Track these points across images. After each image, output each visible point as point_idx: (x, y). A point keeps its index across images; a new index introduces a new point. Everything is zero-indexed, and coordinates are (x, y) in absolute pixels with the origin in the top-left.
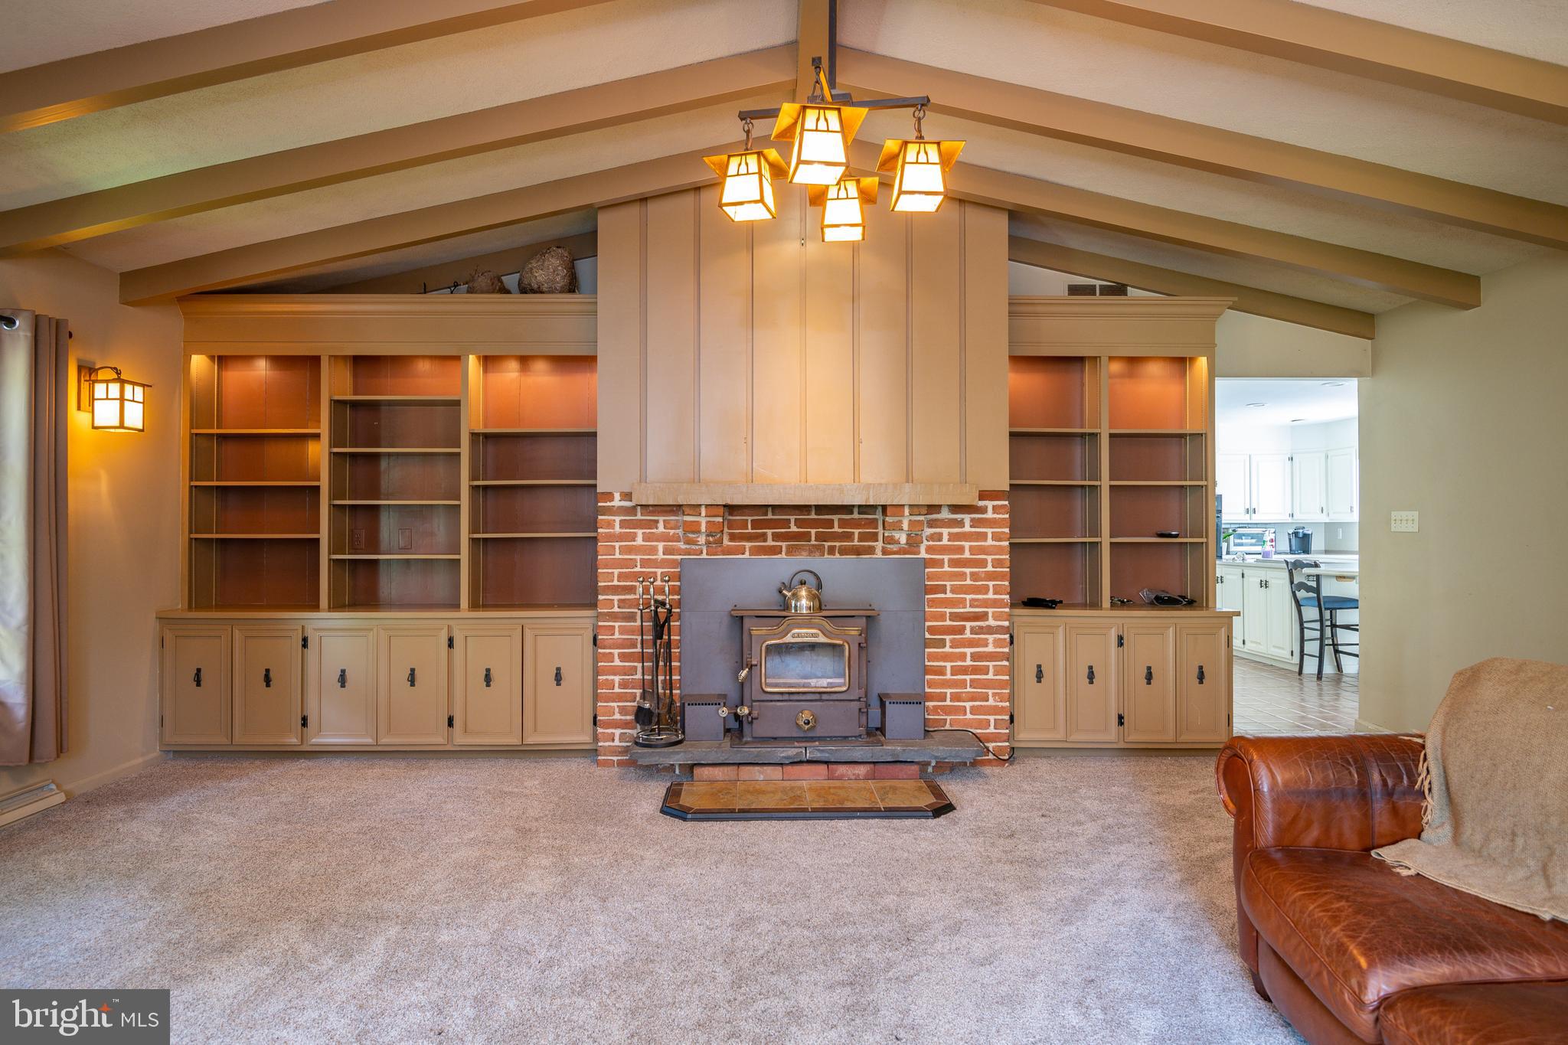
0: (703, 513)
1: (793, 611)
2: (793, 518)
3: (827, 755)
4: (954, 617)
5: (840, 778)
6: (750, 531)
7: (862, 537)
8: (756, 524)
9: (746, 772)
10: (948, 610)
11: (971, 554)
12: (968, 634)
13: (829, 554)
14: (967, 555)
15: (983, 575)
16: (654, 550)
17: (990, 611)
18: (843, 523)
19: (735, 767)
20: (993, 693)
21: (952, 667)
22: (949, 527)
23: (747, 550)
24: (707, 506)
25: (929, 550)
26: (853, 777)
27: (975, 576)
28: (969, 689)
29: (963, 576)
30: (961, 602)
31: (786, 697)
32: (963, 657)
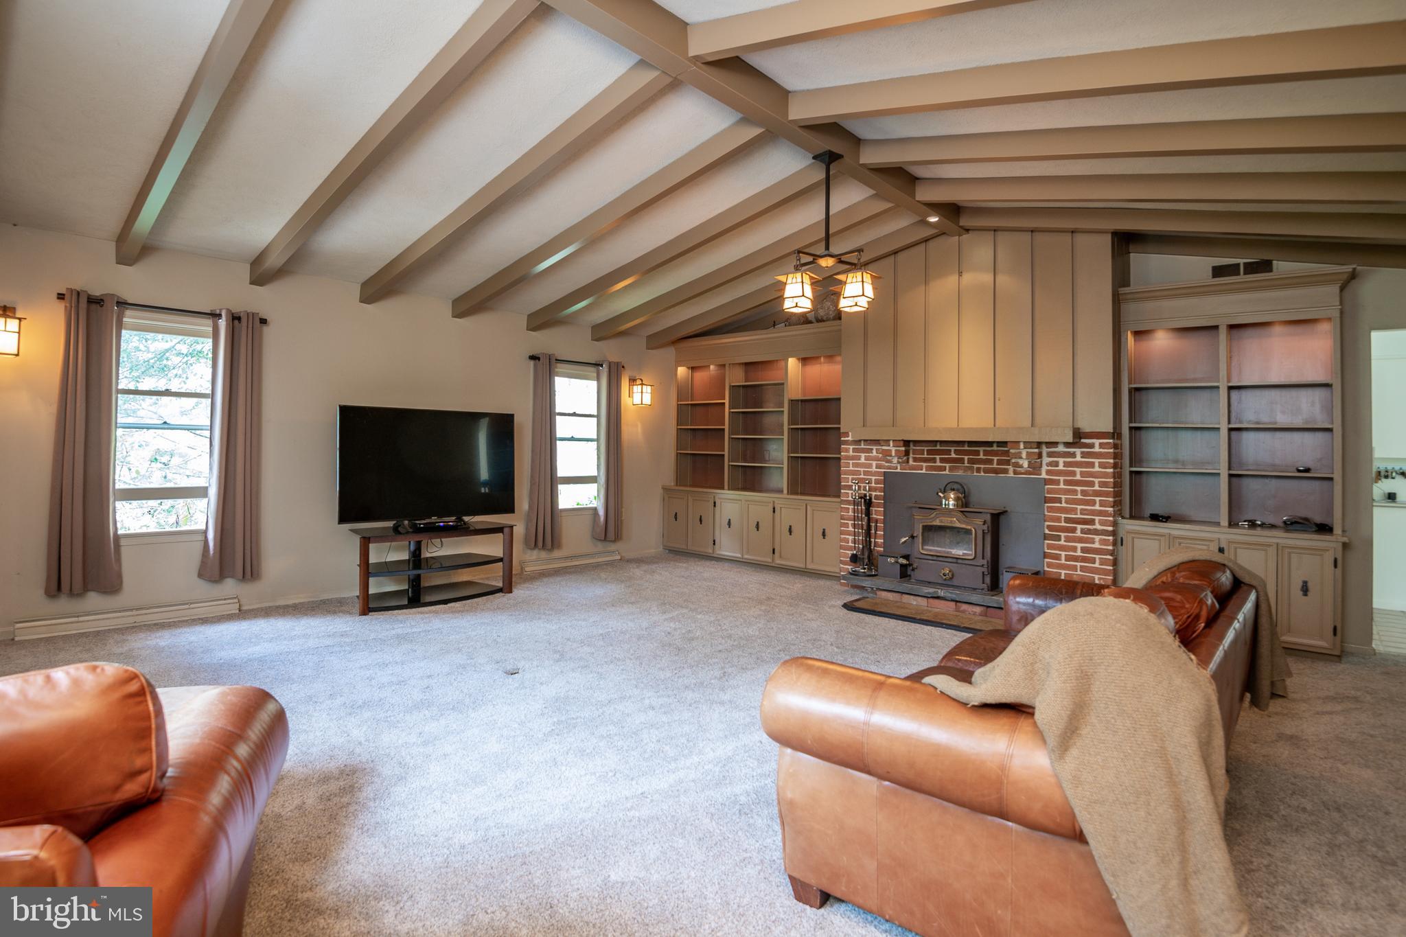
0: (891, 445)
1: (944, 506)
2: (953, 449)
3: (954, 596)
4: (1067, 520)
5: (964, 612)
6: (926, 456)
7: (999, 463)
8: (929, 452)
9: (906, 598)
10: (1063, 516)
11: (1082, 477)
12: (1078, 533)
13: (977, 472)
14: (1078, 477)
15: (1091, 493)
16: (870, 466)
17: (1097, 518)
18: (986, 453)
19: (900, 594)
20: (1099, 578)
21: (1066, 555)
22: (1063, 458)
23: (924, 468)
24: (893, 440)
25: (1048, 472)
26: (972, 613)
27: (1084, 493)
28: (1079, 572)
29: (1075, 492)
30: (1074, 511)
31: (935, 558)
32: (1075, 549)
